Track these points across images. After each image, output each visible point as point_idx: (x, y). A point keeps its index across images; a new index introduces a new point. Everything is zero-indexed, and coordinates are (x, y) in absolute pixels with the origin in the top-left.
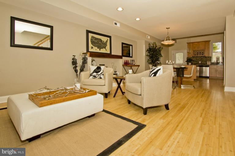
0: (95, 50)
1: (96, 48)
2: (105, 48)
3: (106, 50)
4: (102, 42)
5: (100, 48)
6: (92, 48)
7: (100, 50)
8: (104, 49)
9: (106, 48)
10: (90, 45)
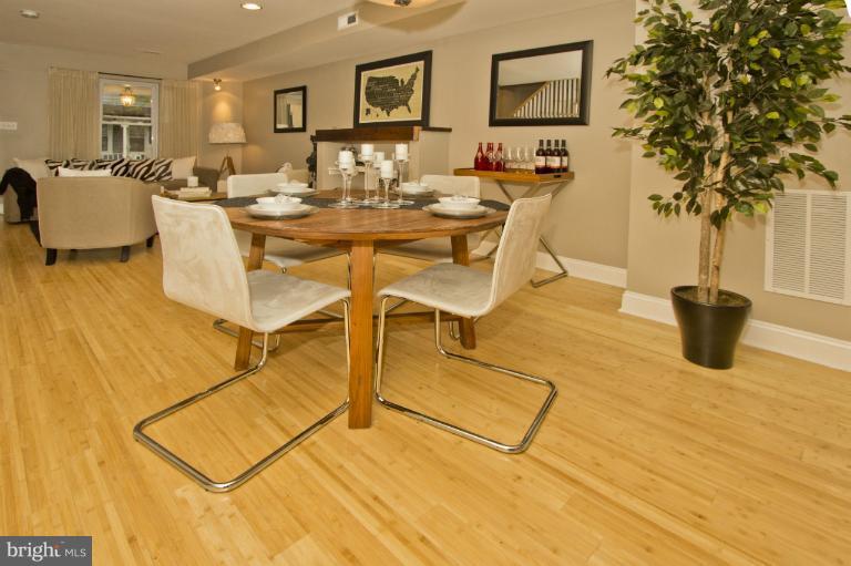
0: (377, 116)
1: (378, 109)
2: (405, 103)
3: (410, 111)
4: (397, 87)
5: (387, 107)
6: (368, 111)
7: (388, 114)
8: (401, 108)
9: (410, 103)
10: (364, 104)
